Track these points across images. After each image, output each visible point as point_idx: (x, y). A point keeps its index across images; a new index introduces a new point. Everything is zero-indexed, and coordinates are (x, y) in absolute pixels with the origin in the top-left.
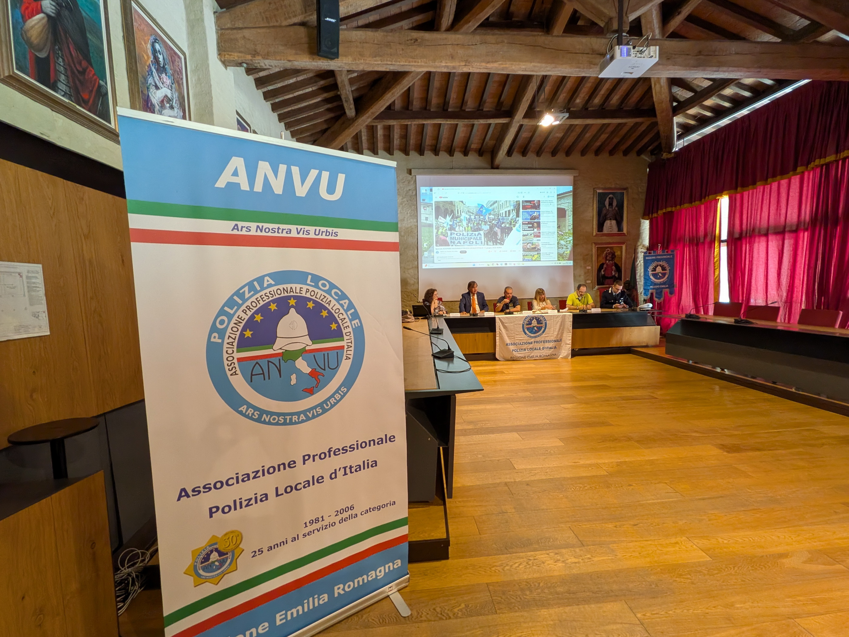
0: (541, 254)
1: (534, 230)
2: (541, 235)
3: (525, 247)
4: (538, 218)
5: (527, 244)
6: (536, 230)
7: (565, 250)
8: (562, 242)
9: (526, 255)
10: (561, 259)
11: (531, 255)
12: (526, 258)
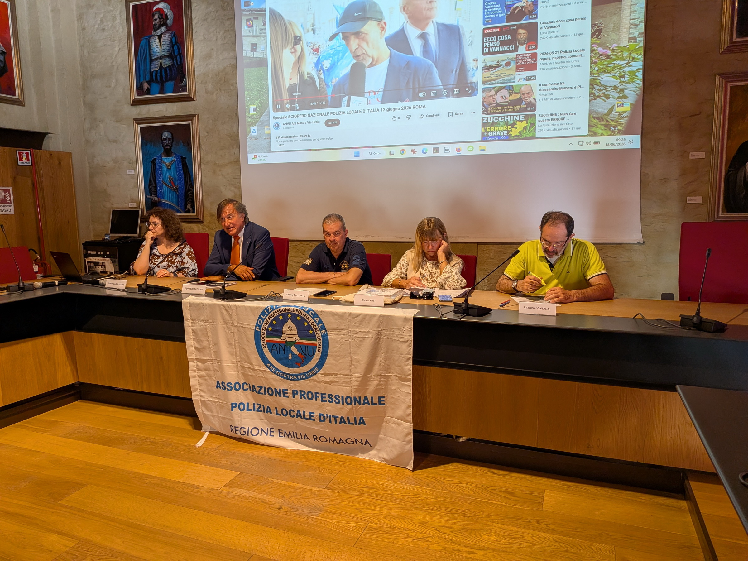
0: (538, 118)
1: (516, 50)
2: (539, 62)
3: (491, 99)
4: (530, 12)
5: (497, 92)
6: (522, 49)
7: (617, 102)
8: (607, 79)
9: (493, 124)
10: (600, 131)
11: (507, 123)
12: (493, 131)
